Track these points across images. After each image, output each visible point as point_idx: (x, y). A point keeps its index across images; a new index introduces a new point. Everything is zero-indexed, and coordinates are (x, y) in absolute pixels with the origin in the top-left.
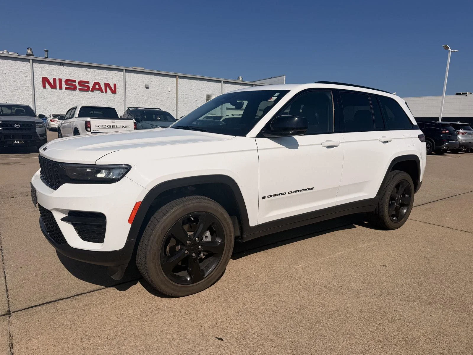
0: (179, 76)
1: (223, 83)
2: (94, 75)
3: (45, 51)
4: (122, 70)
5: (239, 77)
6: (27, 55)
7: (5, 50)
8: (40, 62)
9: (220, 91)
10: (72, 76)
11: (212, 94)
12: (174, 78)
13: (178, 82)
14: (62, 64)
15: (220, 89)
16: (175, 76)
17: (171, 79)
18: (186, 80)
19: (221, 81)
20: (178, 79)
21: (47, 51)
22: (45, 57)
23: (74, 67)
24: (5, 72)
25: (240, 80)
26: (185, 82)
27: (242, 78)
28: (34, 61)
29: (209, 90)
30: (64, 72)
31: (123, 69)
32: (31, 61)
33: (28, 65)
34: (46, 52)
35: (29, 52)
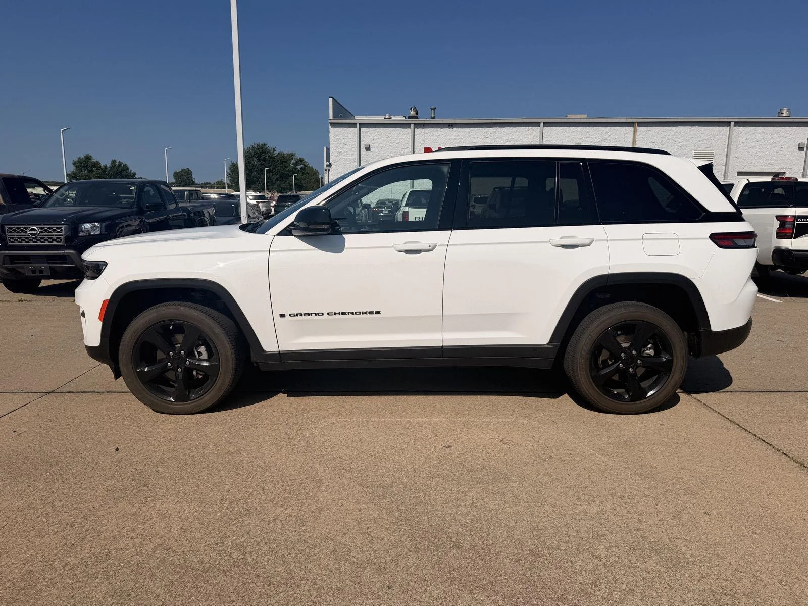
0: (638, 122)
1: (734, 126)
2: (495, 137)
3: (432, 109)
4: (537, 124)
5: (780, 110)
6: (409, 117)
7: (387, 115)
8: (424, 126)
9: (727, 141)
10: (463, 143)
11: (707, 149)
12: (630, 128)
13: (638, 134)
14: (451, 126)
15: (727, 138)
16: (632, 124)
17: (624, 129)
18: (654, 128)
19: (730, 123)
20: (638, 128)
21: (434, 109)
22: (432, 118)
23: (468, 128)
24: (381, 145)
25: (785, 114)
26: (651, 132)
27: (789, 110)
28: (417, 126)
29: (700, 143)
30: (453, 137)
31: (540, 123)
32: (412, 125)
33: (408, 132)
34: (433, 111)
35: (413, 113)
